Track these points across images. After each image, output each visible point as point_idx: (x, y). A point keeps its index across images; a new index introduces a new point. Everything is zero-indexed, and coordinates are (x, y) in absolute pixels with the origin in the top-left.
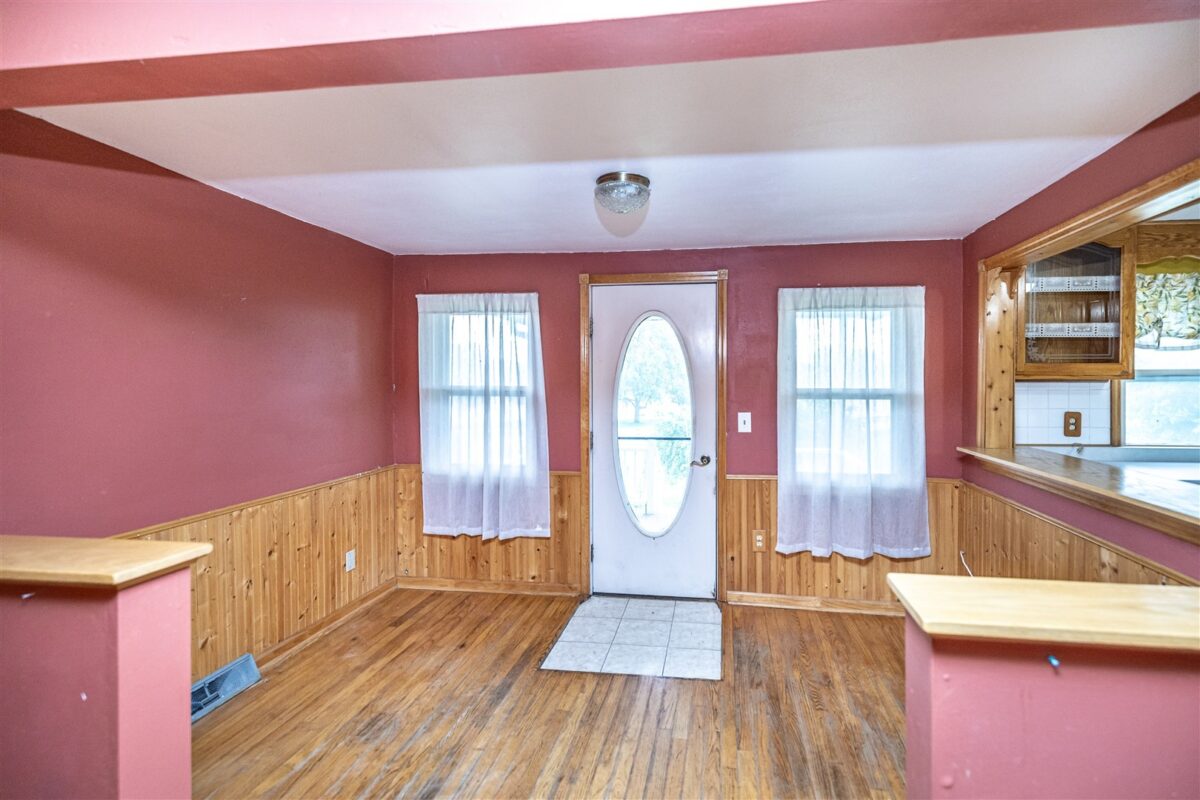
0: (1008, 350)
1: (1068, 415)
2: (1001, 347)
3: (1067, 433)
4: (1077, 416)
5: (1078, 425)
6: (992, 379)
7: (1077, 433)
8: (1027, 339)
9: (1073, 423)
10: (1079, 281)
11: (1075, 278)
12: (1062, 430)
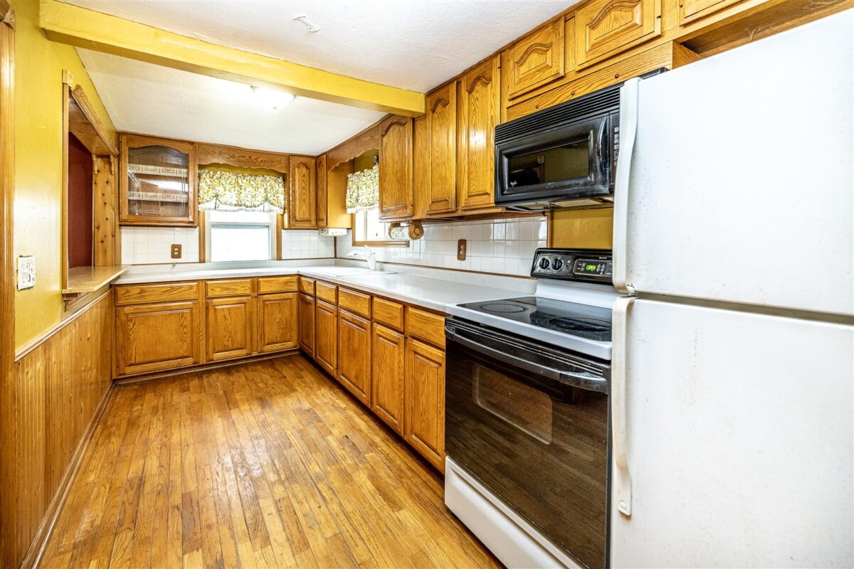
0: (110, 206)
1: (174, 247)
2: (105, 204)
3: (173, 256)
4: (179, 247)
5: (180, 252)
6: (99, 224)
7: (179, 256)
8: (129, 200)
9: (176, 251)
10: (166, 170)
11: (164, 168)
12: (170, 255)
